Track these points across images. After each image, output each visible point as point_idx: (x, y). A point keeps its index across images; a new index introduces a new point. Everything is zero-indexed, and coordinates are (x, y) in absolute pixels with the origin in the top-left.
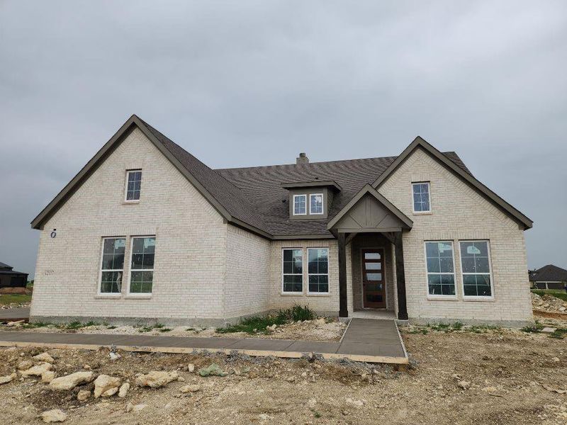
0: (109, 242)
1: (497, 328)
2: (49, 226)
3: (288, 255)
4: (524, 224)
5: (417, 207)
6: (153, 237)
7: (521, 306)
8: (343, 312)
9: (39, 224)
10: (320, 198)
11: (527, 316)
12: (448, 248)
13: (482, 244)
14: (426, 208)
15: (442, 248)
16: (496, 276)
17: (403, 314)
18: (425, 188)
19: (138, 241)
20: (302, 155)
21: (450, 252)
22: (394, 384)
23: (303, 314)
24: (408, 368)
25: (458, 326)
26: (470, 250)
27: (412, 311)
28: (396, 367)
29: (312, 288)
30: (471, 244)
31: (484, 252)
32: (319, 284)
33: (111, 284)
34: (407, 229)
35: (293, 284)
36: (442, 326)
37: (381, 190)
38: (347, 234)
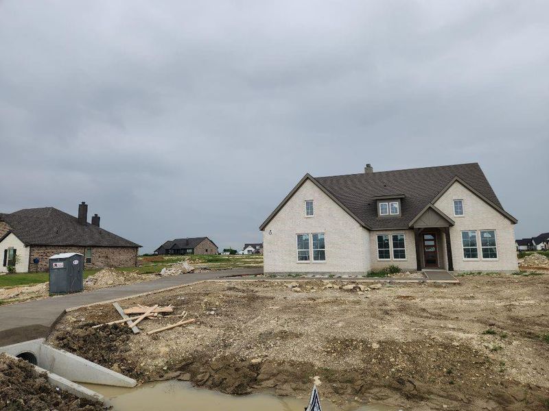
0: (300, 237)
1: (499, 274)
2: (267, 228)
3: (380, 238)
4: (513, 221)
5: (457, 213)
6: (323, 234)
7: (511, 263)
8: (419, 268)
9: (262, 229)
10: (396, 205)
11: (516, 268)
12: (473, 234)
13: (492, 232)
14: (462, 213)
15: (470, 235)
16: (499, 248)
17: (451, 268)
18: (461, 202)
19: (315, 236)
20: (368, 166)
21: (475, 236)
22: (455, 288)
23: (394, 270)
24: (459, 284)
25: (479, 273)
26: (485, 235)
27: (455, 267)
28: (455, 284)
29: (396, 256)
30: (486, 232)
31: (493, 236)
32: (400, 254)
33: (304, 257)
34: (451, 225)
35: (384, 254)
36: (471, 273)
37: (435, 205)
38: (419, 229)
